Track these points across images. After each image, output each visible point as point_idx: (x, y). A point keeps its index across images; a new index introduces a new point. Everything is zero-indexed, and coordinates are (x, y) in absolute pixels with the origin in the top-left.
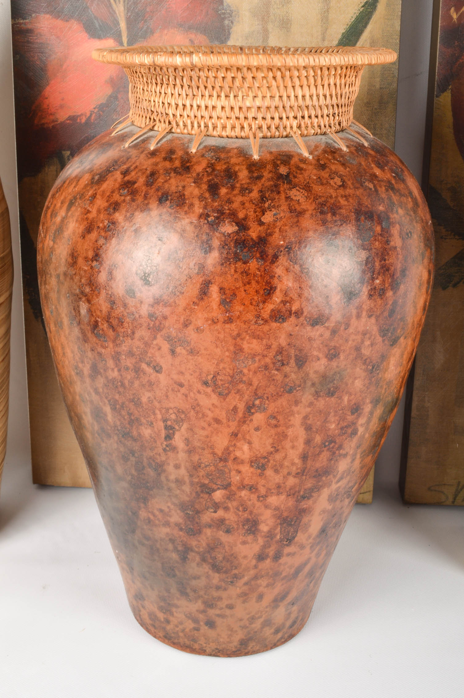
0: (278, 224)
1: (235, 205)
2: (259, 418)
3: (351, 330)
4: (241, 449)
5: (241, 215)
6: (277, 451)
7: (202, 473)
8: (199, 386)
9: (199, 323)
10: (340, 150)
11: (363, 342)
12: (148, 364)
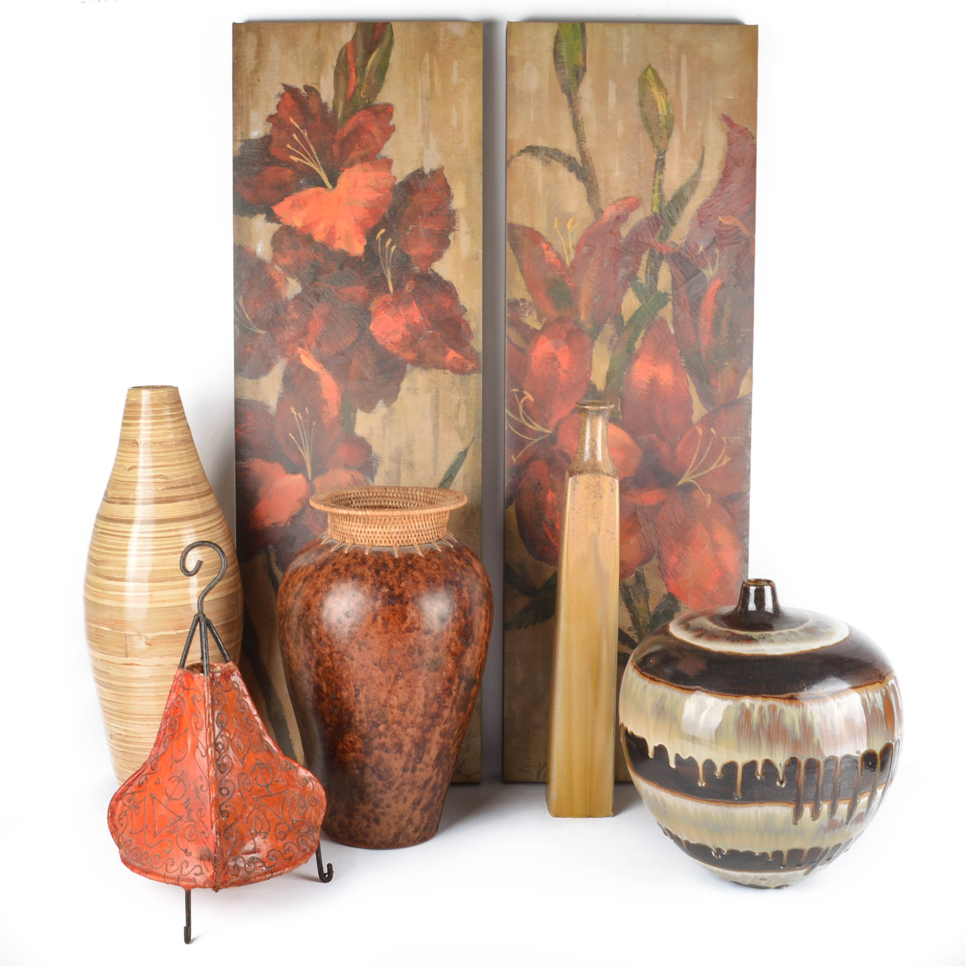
0: (408, 587)
1: (388, 579)
2: (401, 682)
3: (444, 637)
4: (393, 700)
5: (391, 584)
6: (411, 701)
7: (373, 714)
8: (372, 666)
9: (373, 634)
10: (438, 551)
11: (451, 644)
12: (347, 657)
